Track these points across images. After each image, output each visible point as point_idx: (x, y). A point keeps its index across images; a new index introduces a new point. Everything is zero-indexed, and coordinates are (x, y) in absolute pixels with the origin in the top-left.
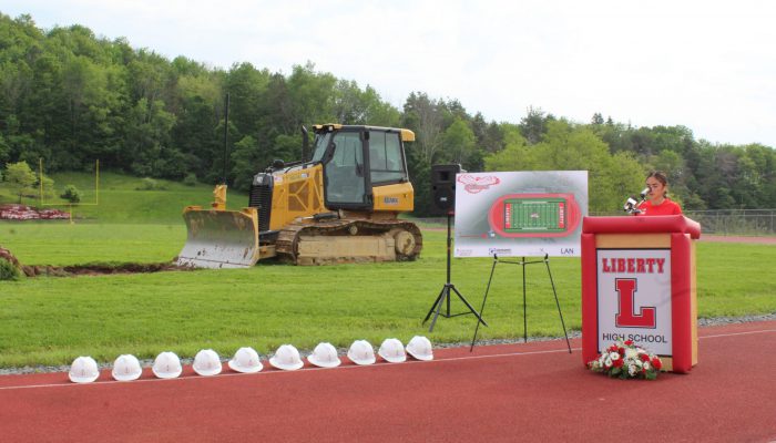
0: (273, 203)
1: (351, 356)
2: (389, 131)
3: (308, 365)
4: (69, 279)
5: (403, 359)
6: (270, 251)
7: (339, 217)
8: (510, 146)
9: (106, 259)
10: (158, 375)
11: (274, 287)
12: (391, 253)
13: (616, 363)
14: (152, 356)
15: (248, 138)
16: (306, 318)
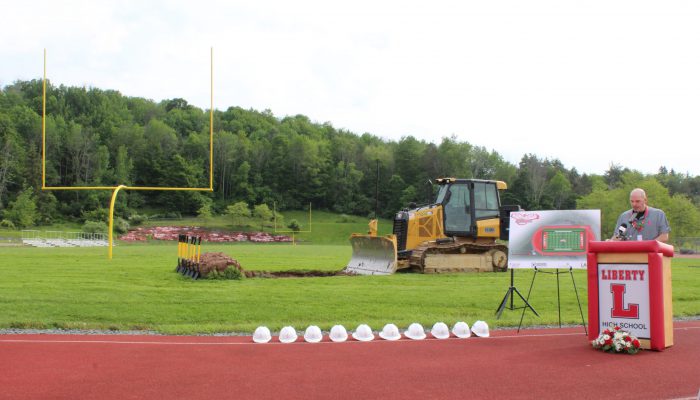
0: (409, 232)
1: (434, 332)
2: (488, 183)
3: (404, 337)
4: (273, 280)
5: (468, 336)
6: (406, 264)
7: (454, 241)
8: (595, 191)
9: (300, 268)
10: (307, 340)
11: (402, 287)
12: (490, 266)
13: (608, 342)
14: (304, 329)
15: (412, 187)
16: (417, 308)
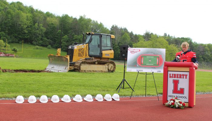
0: (74, 54)
1: (96, 98)
2: (108, 35)
3: (84, 101)
4: (15, 73)
5: (111, 100)
6: (72, 68)
7: (92, 59)
10: (41, 102)
11: (74, 78)
12: (107, 70)
15: (66, 36)
16: (83, 87)
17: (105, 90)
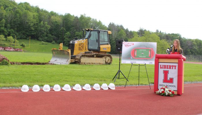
0: (75, 48)
1: (94, 87)
2: (105, 31)
3: (83, 89)
4: (22, 66)
5: (107, 89)
6: (73, 61)
7: (91, 53)
9: (31, 61)
10: (44, 90)
11: (74, 69)
12: (104, 62)
13: (163, 92)
14: (43, 86)
15: (68, 32)
16: (82, 78)
17: (102, 80)
